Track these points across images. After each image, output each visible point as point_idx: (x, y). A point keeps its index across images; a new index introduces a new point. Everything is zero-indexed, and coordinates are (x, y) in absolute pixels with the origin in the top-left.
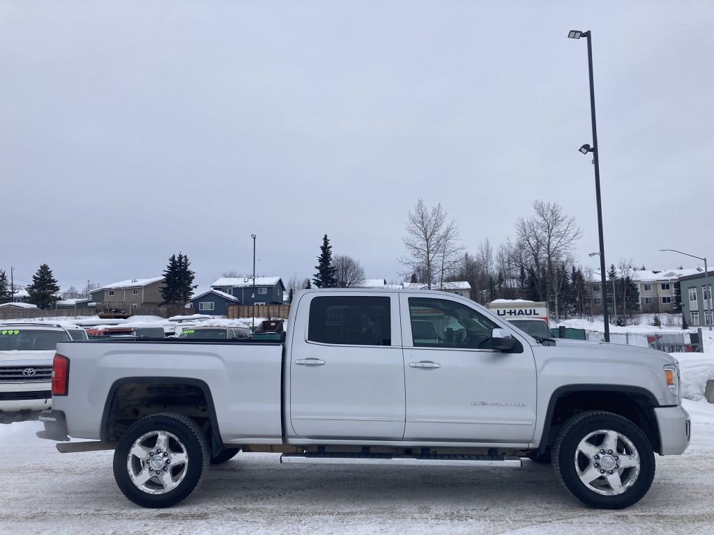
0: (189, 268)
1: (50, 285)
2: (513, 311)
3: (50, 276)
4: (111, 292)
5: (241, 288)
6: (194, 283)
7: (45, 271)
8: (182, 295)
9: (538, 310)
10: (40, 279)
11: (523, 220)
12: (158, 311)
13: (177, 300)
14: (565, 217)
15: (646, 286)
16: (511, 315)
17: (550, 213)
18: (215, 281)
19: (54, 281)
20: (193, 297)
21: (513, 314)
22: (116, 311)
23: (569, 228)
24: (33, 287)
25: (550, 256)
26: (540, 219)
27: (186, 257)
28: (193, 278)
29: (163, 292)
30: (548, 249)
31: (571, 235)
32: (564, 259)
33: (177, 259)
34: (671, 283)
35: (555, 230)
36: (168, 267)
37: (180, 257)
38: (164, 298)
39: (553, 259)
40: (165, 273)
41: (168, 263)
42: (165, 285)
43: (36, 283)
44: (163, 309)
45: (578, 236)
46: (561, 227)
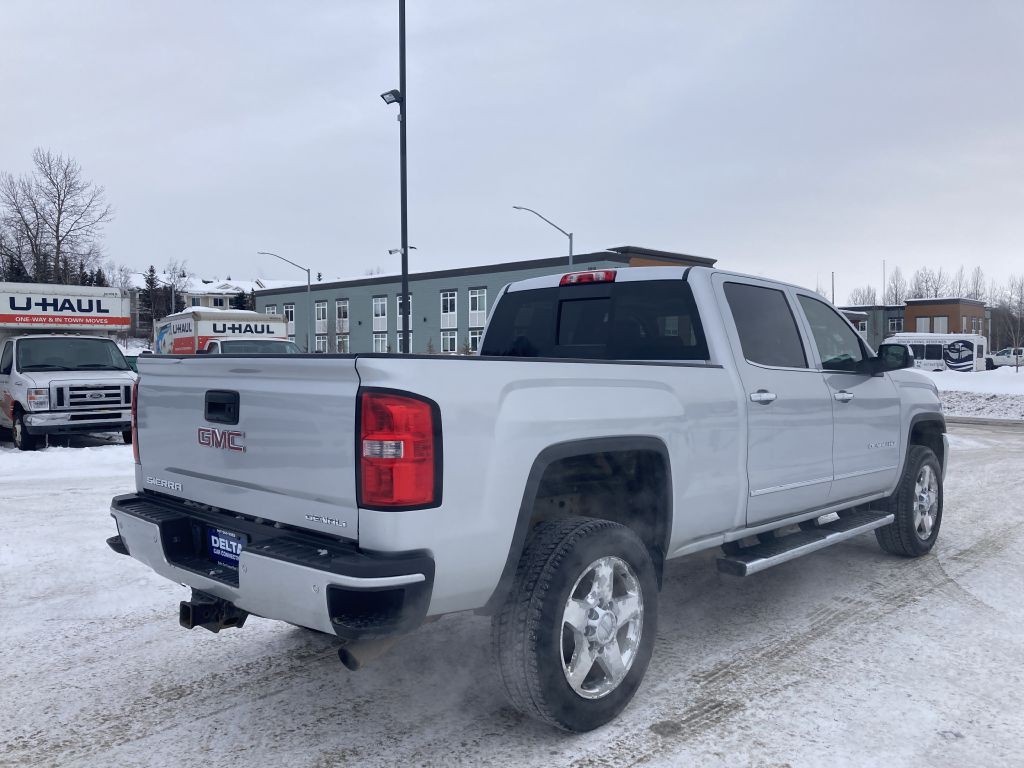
2: (237, 326)
9: (273, 326)
11: (11, 176)
14: (88, 185)
15: (193, 300)
16: (233, 332)
17: (61, 176)
21: (237, 331)
23: (94, 203)
25: (59, 243)
26: (45, 182)
30: (57, 231)
31: (96, 215)
32: (84, 249)
34: (226, 298)
35: (68, 202)
39: (65, 247)
45: (109, 217)
46: (81, 200)
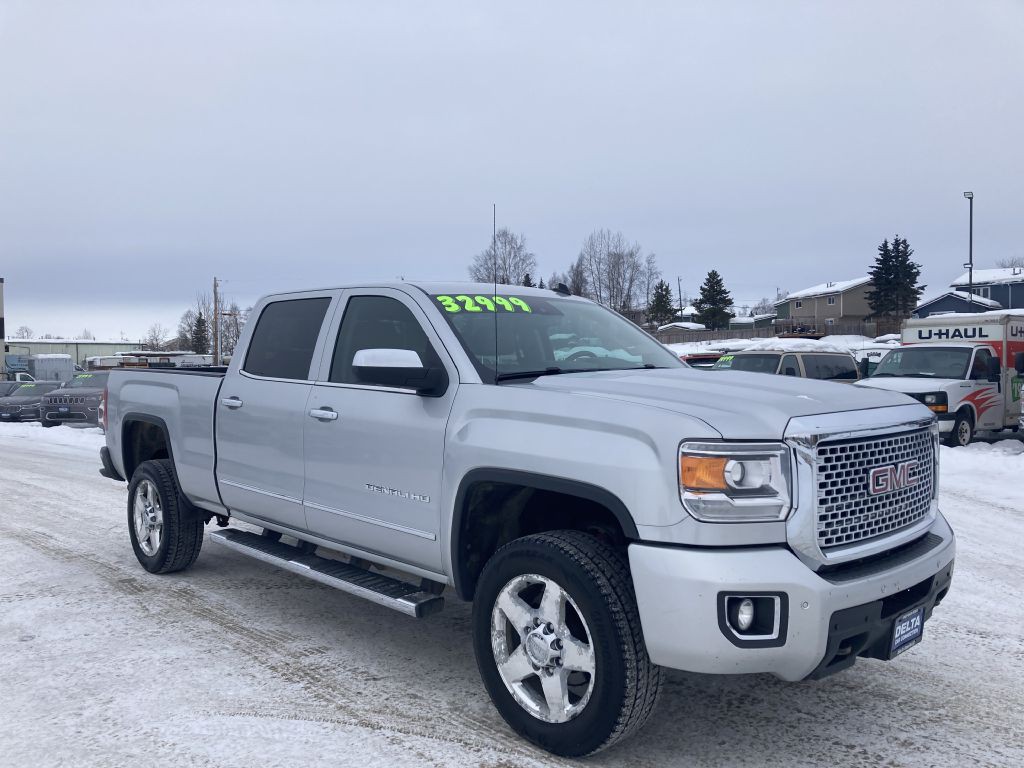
0: (912, 259)
1: (720, 299)
2: (944, 331)
3: (721, 286)
4: (798, 302)
5: (1006, 285)
6: (920, 281)
7: (714, 280)
8: (900, 303)
10: (709, 291)
12: (864, 327)
13: (893, 309)
16: (940, 337)
18: (957, 277)
19: (725, 292)
20: (919, 303)
21: (944, 337)
22: (802, 330)
24: (702, 302)
27: (904, 242)
28: (918, 273)
29: (870, 298)
33: (890, 247)
36: (878, 260)
37: (897, 243)
38: (872, 308)
40: (872, 270)
41: (878, 254)
42: (873, 289)
43: (705, 296)
44: (872, 324)
